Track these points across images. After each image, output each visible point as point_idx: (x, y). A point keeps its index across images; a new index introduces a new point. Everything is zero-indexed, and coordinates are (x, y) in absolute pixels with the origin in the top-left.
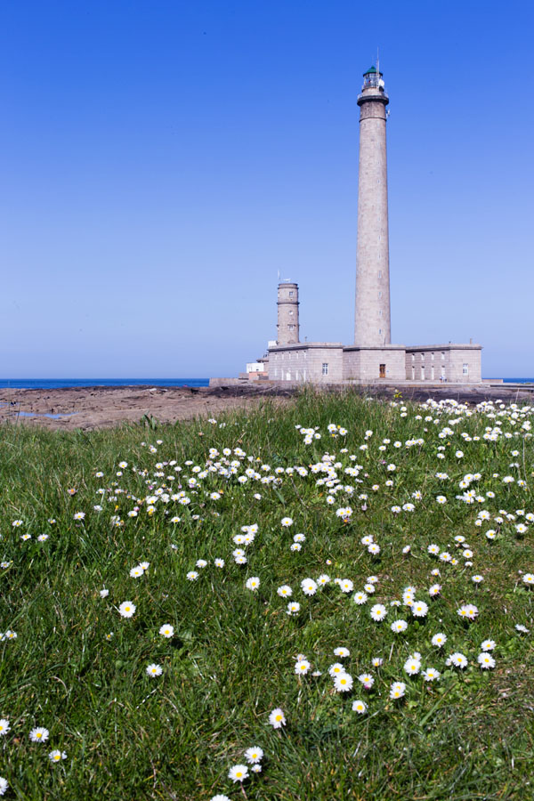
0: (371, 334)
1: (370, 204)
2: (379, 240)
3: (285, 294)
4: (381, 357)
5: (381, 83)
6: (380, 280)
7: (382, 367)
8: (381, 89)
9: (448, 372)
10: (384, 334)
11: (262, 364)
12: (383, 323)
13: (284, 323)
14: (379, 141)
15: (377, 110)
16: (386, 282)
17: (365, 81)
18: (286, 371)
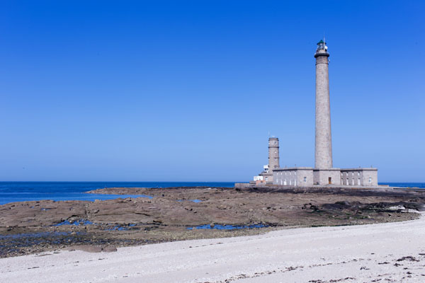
0: (324, 163)
1: (322, 102)
2: (327, 119)
3: (272, 143)
4: (329, 174)
5: (326, 47)
6: (328, 138)
7: (330, 178)
8: (326, 50)
9: (362, 181)
10: (330, 163)
11: (262, 177)
12: (329, 158)
13: (272, 157)
14: (325, 74)
15: (324, 60)
16: (330, 139)
17: (318, 46)
18: (283, 181)
